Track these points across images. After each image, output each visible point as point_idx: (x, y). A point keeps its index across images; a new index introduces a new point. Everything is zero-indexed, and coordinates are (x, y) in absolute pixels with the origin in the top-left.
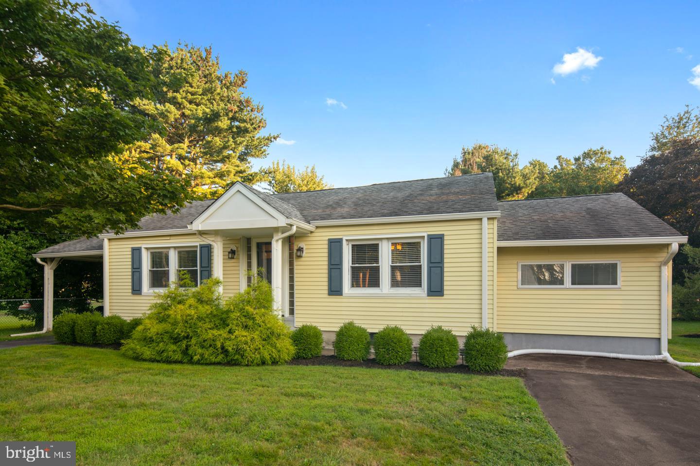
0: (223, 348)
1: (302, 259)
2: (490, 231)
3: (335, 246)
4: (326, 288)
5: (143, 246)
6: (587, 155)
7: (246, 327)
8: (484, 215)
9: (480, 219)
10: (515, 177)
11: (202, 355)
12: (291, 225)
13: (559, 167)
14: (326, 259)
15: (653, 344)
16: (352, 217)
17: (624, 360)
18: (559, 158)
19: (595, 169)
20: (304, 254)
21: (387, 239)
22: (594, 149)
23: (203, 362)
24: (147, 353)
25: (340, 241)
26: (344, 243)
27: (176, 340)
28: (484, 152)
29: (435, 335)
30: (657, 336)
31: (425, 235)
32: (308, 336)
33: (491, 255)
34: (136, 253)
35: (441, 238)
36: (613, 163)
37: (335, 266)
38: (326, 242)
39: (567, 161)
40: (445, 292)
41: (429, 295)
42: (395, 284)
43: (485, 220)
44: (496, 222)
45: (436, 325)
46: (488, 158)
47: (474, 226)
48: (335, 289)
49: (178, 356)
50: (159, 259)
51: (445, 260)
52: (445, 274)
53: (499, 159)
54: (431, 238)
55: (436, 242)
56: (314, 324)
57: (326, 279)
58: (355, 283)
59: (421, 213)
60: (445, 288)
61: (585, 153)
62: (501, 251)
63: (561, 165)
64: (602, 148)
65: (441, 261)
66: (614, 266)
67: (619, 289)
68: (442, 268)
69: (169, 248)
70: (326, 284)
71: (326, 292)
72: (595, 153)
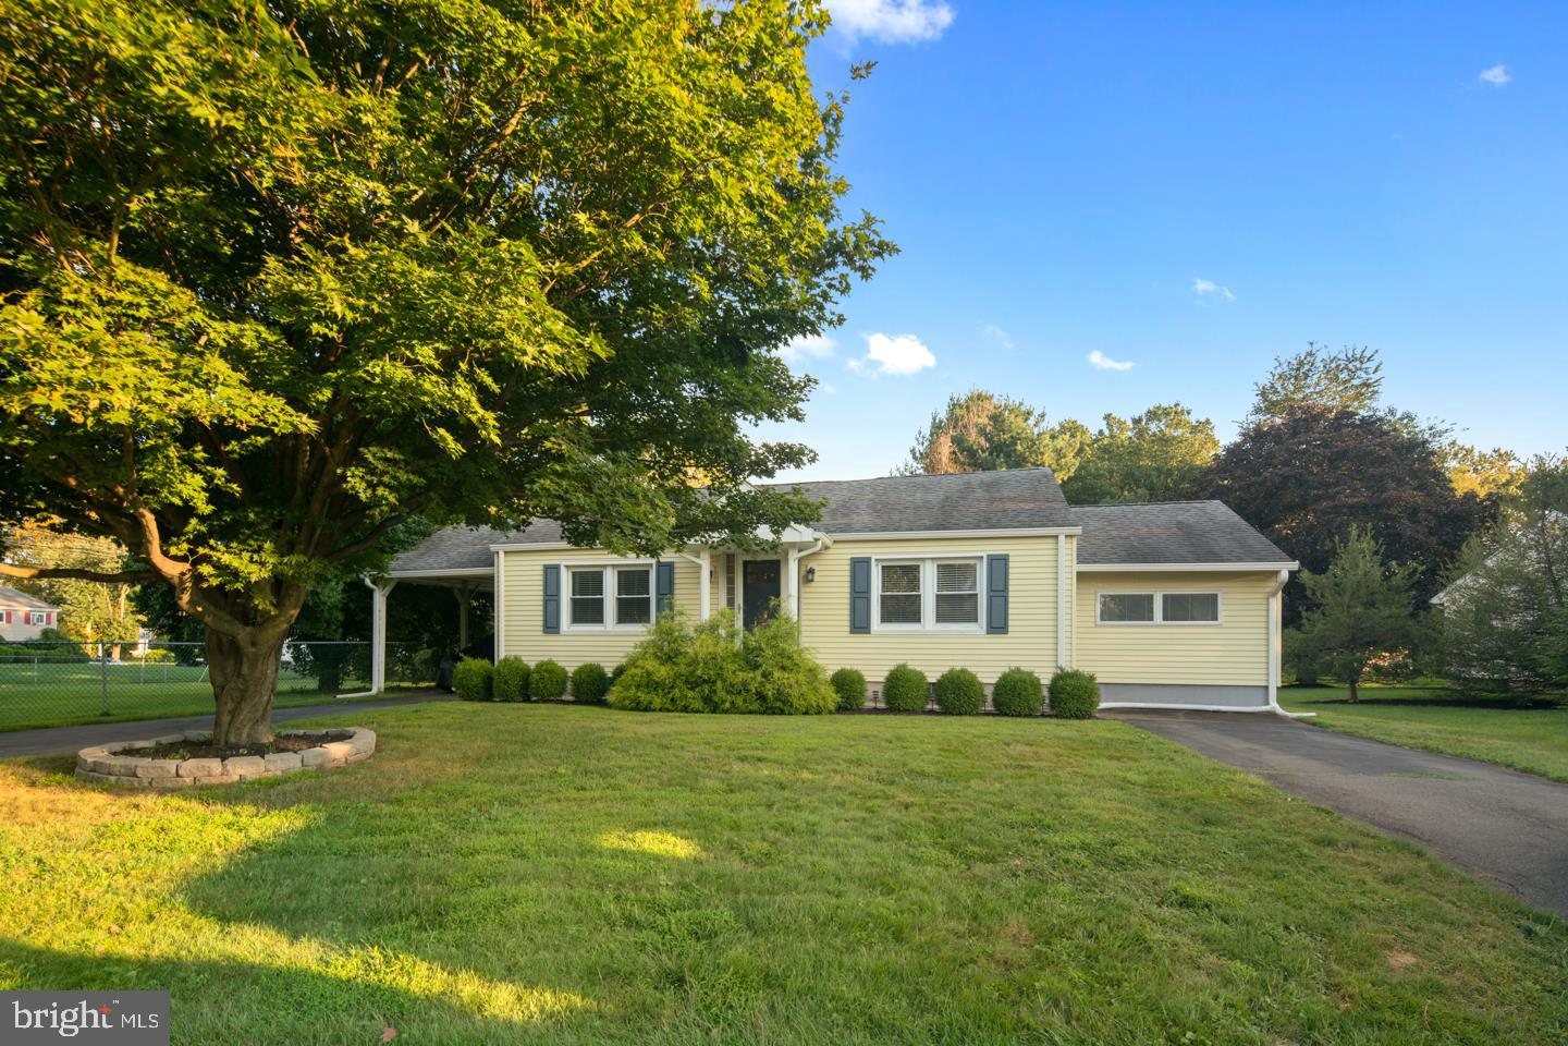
0: (757, 693)
1: (813, 584)
2: (1068, 550)
3: (860, 568)
4: (848, 623)
5: (563, 563)
6: (1153, 415)
7: (783, 668)
8: (1062, 531)
9: (1056, 537)
10: (1042, 454)
11: (732, 703)
12: (816, 540)
13: (1107, 432)
14: (848, 584)
15: (1259, 694)
16: (885, 529)
17: (1225, 712)
18: (1107, 417)
19: (1167, 441)
20: (816, 578)
21: (932, 559)
22: (1165, 405)
23: (734, 709)
24: (657, 701)
25: (867, 561)
26: (873, 563)
27: (693, 684)
28: (989, 407)
29: (1017, 676)
30: (1264, 684)
31: (984, 555)
32: (853, 682)
33: (1069, 581)
34: (551, 573)
35: (1004, 559)
36: (1194, 429)
37: (859, 594)
38: (848, 562)
39: (1121, 423)
40: (1010, 629)
41: (988, 633)
42: (942, 617)
43: (1062, 538)
44: (1075, 541)
45: (1014, 665)
46: (996, 419)
47: (1048, 545)
48: (860, 625)
49: (698, 704)
50: (588, 582)
51: (1010, 588)
52: (1010, 605)
53: (1017, 423)
54: (992, 559)
55: (999, 565)
56: (855, 668)
57: (848, 612)
58: (887, 617)
59: (977, 527)
60: (1010, 623)
61: (1149, 412)
62: (1081, 576)
63: (1111, 430)
64: (1177, 405)
65: (1006, 589)
66: (1214, 597)
67: (1220, 626)
68: (1006, 598)
69: (605, 566)
70: (848, 618)
71: (848, 629)
72: (1166, 412)
